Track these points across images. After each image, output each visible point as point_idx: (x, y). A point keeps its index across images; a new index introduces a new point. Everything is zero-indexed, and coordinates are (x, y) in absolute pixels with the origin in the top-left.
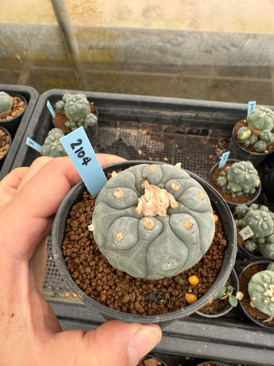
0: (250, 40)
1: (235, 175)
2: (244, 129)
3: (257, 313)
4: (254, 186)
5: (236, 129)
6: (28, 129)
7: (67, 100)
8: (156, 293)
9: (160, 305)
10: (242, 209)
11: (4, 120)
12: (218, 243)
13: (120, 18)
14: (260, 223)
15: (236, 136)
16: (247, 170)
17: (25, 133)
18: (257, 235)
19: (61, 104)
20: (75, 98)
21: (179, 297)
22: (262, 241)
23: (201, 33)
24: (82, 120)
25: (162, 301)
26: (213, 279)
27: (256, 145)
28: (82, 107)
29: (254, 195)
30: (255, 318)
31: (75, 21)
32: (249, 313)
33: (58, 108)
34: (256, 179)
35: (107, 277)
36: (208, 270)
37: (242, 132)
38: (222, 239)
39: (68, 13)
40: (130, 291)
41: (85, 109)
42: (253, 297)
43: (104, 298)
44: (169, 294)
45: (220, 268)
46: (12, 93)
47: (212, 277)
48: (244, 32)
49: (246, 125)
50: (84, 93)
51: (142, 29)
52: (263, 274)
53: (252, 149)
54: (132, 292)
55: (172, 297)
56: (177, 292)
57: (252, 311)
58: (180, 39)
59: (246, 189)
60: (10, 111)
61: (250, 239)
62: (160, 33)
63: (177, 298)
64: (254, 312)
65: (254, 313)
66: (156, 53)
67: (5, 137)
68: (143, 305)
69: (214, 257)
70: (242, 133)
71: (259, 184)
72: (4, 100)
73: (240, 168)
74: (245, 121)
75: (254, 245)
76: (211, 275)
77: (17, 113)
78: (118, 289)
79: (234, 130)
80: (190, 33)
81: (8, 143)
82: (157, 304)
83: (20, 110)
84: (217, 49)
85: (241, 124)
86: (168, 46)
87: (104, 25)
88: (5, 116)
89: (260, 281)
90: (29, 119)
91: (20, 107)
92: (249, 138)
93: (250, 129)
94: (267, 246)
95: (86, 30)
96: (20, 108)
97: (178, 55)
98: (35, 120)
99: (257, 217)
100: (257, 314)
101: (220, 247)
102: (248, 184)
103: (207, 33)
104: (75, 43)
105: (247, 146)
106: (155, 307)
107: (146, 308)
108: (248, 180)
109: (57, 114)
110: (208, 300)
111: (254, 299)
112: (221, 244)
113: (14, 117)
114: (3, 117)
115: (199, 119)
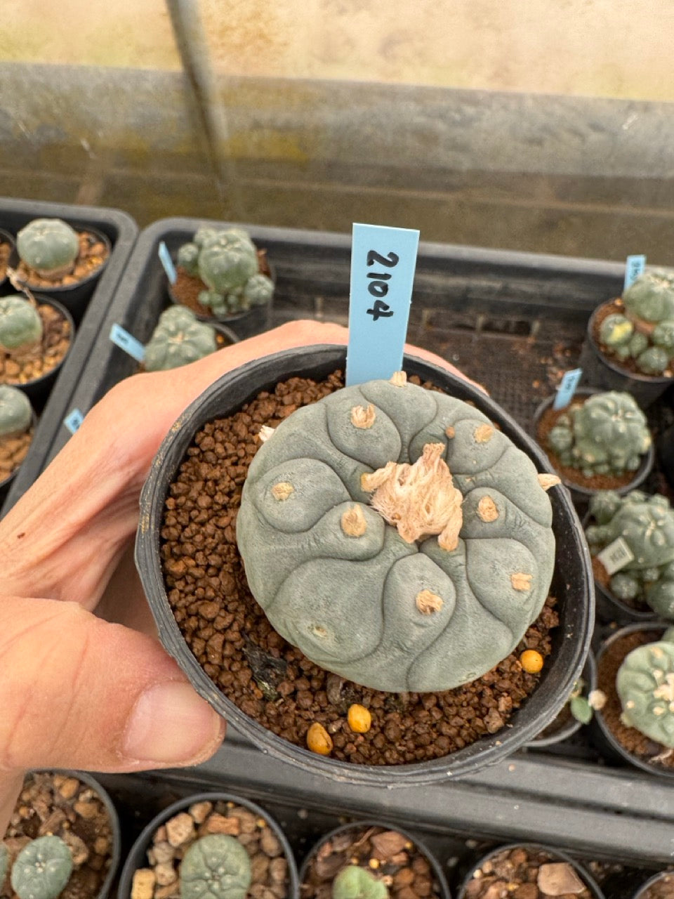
8: (271, 661)
9: (257, 686)
21: (303, 713)
25: (266, 684)
36: (409, 735)
40: (231, 607)
44: (293, 689)
54: (231, 613)
55: (291, 701)
56: (308, 702)
63: (296, 712)
68: (227, 652)
76: (401, 748)
78: (214, 581)
82: (252, 679)
106: (242, 680)
107: (226, 664)
115: (511, 295)
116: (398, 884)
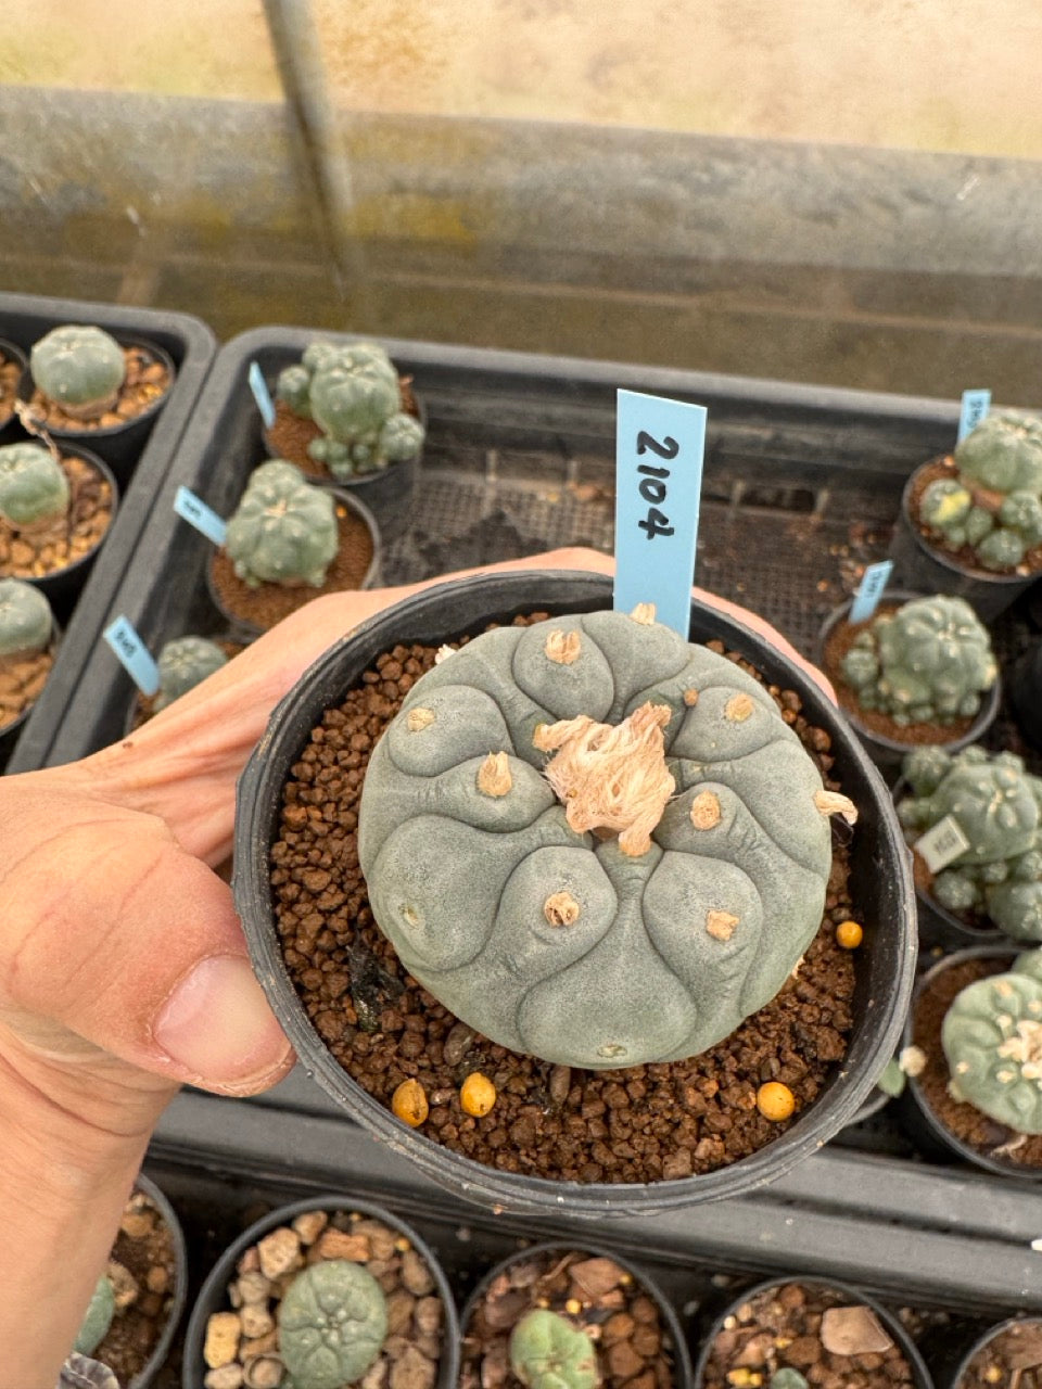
0: (974, 181)
1: (907, 645)
2: (944, 487)
3: (971, 1122)
4: (975, 685)
5: (918, 489)
7: (321, 364)
10: (929, 763)
11: (92, 428)
13: (508, 85)
14: (992, 808)
15: (916, 512)
16: (951, 627)
17: (165, 475)
18: (980, 850)
19: (298, 380)
20: (352, 356)
22: (997, 873)
23: (801, 151)
24: (371, 437)
27: (985, 546)
28: (375, 390)
29: (975, 719)
30: (966, 1141)
31: (348, 92)
32: (944, 1124)
33: (288, 393)
34: (980, 662)
37: (938, 497)
39: (325, 60)
41: (384, 399)
42: (958, 1062)
46: (124, 336)
48: (955, 150)
49: (954, 474)
50: (380, 345)
51: (587, 127)
52: (996, 986)
53: (972, 561)
57: (954, 1114)
58: (724, 169)
59: (946, 695)
60: (113, 396)
61: (953, 868)
62: (649, 145)
64: (962, 1118)
65: (961, 1123)
66: (633, 215)
67: (95, 486)
70: (938, 503)
71: (994, 681)
72: (97, 356)
73: (929, 621)
74: (949, 462)
75: (968, 887)
77: (139, 406)
79: (908, 492)
80: (759, 147)
81: (107, 508)
83: (150, 398)
84: (853, 208)
85: (933, 471)
86: (680, 192)
87: (451, 110)
88: (95, 415)
89: (987, 1008)
90: (179, 429)
91: (148, 383)
92: (961, 521)
93: (967, 488)
94: (1014, 891)
96: (149, 391)
97: (714, 226)
98: (202, 432)
99: (982, 786)
100: (973, 1126)
102: (955, 679)
103: (823, 150)
104: (341, 172)
105: (954, 548)
108: (953, 662)
109: (281, 414)
111: (962, 1068)
113: (127, 418)
114: (89, 416)
115: (786, 449)
116: (611, 1337)
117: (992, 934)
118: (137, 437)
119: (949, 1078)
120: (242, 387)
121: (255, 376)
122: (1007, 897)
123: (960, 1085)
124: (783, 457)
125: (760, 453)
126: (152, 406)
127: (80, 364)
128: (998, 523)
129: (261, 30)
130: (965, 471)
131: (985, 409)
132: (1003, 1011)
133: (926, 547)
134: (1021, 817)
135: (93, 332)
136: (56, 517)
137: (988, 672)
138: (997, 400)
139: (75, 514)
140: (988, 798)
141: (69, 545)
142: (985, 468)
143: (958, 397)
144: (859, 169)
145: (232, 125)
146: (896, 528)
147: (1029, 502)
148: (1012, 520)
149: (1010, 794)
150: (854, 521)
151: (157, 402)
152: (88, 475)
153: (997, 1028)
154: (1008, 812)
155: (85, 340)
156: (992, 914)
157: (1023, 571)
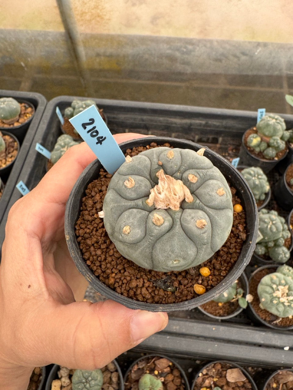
0: (260, 49)
2: (254, 136)
3: (266, 315)
4: (264, 191)
5: (246, 136)
6: (36, 135)
7: (77, 106)
8: (164, 280)
9: (167, 291)
11: (12, 126)
12: (237, 235)
13: (128, 25)
14: (269, 226)
15: (246, 143)
17: (33, 139)
18: (266, 238)
19: (70, 111)
20: (85, 104)
21: (187, 286)
22: (271, 244)
23: (211, 41)
25: (169, 288)
26: (226, 273)
27: (265, 152)
29: (264, 201)
30: (265, 320)
31: (83, 28)
32: (259, 316)
33: (67, 114)
34: (265, 185)
35: (116, 261)
36: (223, 262)
37: (252, 139)
38: (242, 232)
39: (76, 19)
40: (138, 277)
42: (262, 298)
43: (112, 281)
44: (178, 282)
45: (235, 262)
46: (20, 100)
47: (225, 270)
48: (254, 40)
49: (256, 132)
50: (93, 100)
51: (151, 37)
52: (272, 276)
53: (262, 157)
54: (140, 278)
55: (181, 286)
56: (186, 282)
57: (261, 313)
58: (190, 47)
59: (256, 195)
60: (17, 117)
61: (259, 243)
62: (169, 41)
63: (185, 287)
64: (263, 314)
65: (263, 315)
66: (165, 61)
67: (13, 143)
68: (150, 291)
69: (230, 250)
70: (252, 140)
71: (269, 190)
72: (12, 106)
73: (250, 174)
74: (255, 129)
75: (263, 249)
76: (224, 268)
77: (25, 120)
78: (126, 274)
79: (243, 138)
80: (199, 41)
81: (17, 149)
82: (164, 291)
83: (28, 117)
84: (226, 57)
85: (251, 131)
86: (178, 54)
87: (112, 32)
88: (12, 123)
89: (269, 282)
90: (37, 125)
91: (27, 113)
92: (259, 145)
93: (260, 136)
94: (276, 249)
95: (94, 37)
96: (28, 115)
97: (187, 63)
98: (43, 127)
99: (266, 220)
100: (267, 316)
101: (239, 240)
102: (258, 190)
103: (217, 41)
104: (82, 51)
105: (257, 153)
106: (162, 294)
107: (153, 294)
108: (257, 185)
109: (66, 121)
110: (214, 296)
111: (263, 300)
112: (240, 237)
113: (21, 123)
114: (10, 123)
115: (210, 126)
117: (271, 261)
118: (25, 129)
119: (260, 303)
120: (54, 114)
121: (58, 110)
122: (274, 251)
123: (262, 305)
124: (209, 128)
125: (202, 127)
126: (29, 120)
127: (7, 108)
128: (269, 146)
129: (57, 11)
130: (259, 131)
131: (264, 113)
132: (274, 283)
133: (249, 153)
134: (277, 229)
135: (11, 99)
136: (2, 153)
137: (267, 188)
138: (267, 111)
139: (7, 151)
140: (268, 224)
141: (6, 160)
142: (265, 130)
143: (257, 111)
144: (228, 47)
145: (50, 38)
146: (241, 147)
147: (277, 140)
148: (273, 145)
149: (274, 222)
150: (229, 146)
151: (31, 118)
152: (11, 140)
153: (272, 288)
154: (274, 227)
155: (8, 101)
156: (270, 256)
157: (276, 159)
